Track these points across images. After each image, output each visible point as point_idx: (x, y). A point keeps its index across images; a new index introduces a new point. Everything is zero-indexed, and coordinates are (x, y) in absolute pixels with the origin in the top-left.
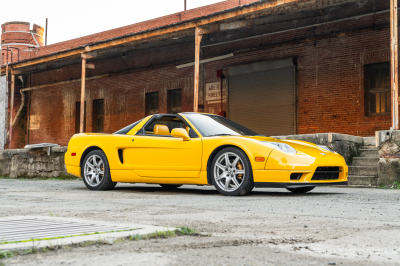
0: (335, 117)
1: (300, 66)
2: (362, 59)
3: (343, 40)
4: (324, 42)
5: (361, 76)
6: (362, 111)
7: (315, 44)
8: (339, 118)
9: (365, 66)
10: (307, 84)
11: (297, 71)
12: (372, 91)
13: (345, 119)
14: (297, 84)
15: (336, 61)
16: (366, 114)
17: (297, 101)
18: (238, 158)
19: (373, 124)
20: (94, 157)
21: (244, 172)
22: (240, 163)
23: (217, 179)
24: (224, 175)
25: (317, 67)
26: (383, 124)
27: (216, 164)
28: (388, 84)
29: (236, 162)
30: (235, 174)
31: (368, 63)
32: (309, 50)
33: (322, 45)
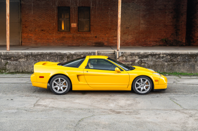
0: (43, 30)
1: (22, 2)
2: (57, 4)
5: (56, 12)
6: (57, 28)
8: (44, 31)
10: (27, 12)
11: (21, 5)
12: (60, 19)
13: (48, 32)
14: (21, 12)
15: (43, 3)
16: (58, 31)
17: (21, 21)
18: (147, 80)
19: (62, 35)
20: (59, 79)
21: (149, 85)
22: (147, 82)
23: (136, 88)
24: (140, 87)
25: (33, 4)
26: (67, 35)
27: (137, 83)
28: (68, 17)
29: (146, 82)
30: (145, 87)
31: (59, 6)
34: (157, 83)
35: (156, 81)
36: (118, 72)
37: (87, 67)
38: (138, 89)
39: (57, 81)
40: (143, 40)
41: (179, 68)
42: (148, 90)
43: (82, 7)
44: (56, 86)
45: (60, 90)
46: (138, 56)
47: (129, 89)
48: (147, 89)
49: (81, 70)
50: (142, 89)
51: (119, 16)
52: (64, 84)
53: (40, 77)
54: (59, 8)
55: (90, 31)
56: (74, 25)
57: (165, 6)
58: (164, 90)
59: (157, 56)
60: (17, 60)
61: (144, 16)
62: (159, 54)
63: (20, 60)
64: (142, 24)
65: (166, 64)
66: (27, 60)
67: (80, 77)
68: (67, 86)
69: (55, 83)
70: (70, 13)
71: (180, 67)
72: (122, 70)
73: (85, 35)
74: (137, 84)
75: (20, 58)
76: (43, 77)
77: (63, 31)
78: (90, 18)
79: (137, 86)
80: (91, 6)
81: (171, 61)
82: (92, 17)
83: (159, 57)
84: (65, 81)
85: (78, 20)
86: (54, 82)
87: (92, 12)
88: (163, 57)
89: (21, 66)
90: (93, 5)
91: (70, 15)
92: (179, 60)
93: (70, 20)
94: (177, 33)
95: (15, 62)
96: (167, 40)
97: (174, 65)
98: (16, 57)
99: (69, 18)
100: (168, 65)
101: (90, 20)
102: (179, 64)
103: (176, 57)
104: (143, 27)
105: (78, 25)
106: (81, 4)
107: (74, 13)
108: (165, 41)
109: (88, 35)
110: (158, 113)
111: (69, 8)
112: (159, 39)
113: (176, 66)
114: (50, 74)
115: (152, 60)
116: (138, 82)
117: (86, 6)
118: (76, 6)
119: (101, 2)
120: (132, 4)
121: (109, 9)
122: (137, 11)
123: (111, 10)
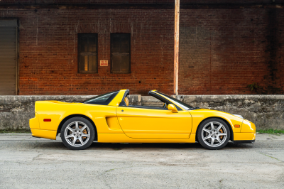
0: (53, 72)
1: (21, 27)
2: (76, 29)
3: (60, 11)
4: (44, 11)
5: (75, 41)
6: (76, 68)
7: (36, 11)
8: (56, 73)
9: (78, 34)
10: (28, 42)
11: (19, 31)
12: (82, 54)
13: (61, 74)
14: (18, 42)
15: (55, 27)
16: (78, 72)
17: (18, 56)
18: (221, 126)
19: (84, 79)
20: (77, 123)
21: (226, 134)
22: (222, 128)
23: (204, 139)
24: (209, 137)
25: (37, 29)
26: (92, 79)
27: (204, 129)
28: (95, 50)
29: (219, 128)
30: (218, 136)
31: (81, 32)
32: (30, 14)
33: (42, 12)
34: (238, 129)
35: (237, 126)
36: (174, 112)
37: (122, 104)
38: (207, 140)
39: (73, 126)
40: (217, 87)
41: (277, 123)
42: (224, 141)
43: (117, 33)
44: (72, 136)
45: (78, 142)
46: (208, 102)
47: (192, 140)
48: (221, 140)
49: (113, 108)
50: (213, 139)
51: (177, 39)
52: (84, 132)
53: (45, 120)
54: (79, 35)
55: (130, 72)
56: (104, 63)
57: (253, 31)
58: (250, 142)
59: (240, 103)
60: (9, 110)
61: (218, 48)
62: (243, 100)
63: (14, 110)
64: (215, 60)
65: (255, 115)
66: (26, 109)
67: (111, 120)
68: (89, 136)
69: (69, 131)
70: (97, 44)
71: (279, 121)
72: (181, 110)
73: (121, 79)
74: (205, 132)
75: (14, 107)
76: (49, 120)
77: (87, 73)
78: (130, 52)
79: (205, 136)
80: (132, 33)
81: (263, 110)
82: (134, 50)
83: (243, 105)
84: (86, 126)
85: (111, 55)
86: (68, 128)
87: (134, 42)
88: (249, 105)
89: (15, 119)
90: (134, 31)
91: (97, 48)
92: (277, 109)
93: (97, 56)
94: (272, 75)
95: (5, 114)
96: (256, 87)
97: (268, 117)
98: (7, 105)
99: (97, 52)
100: (258, 117)
101: (130, 55)
102: (275, 115)
103: (270, 104)
104: (216, 65)
105: (110, 63)
106: (116, 29)
107: (104, 44)
108: (254, 88)
109: (126, 79)
110: (239, 165)
111: (96, 35)
112: (244, 84)
113: (271, 118)
114: (59, 116)
115: (231, 109)
116: (207, 128)
117: (123, 32)
118: (107, 33)
119: (147, 26)
120: (198, 29)
121: (161, 36)
122: (207, 39)
123: (164, 38)
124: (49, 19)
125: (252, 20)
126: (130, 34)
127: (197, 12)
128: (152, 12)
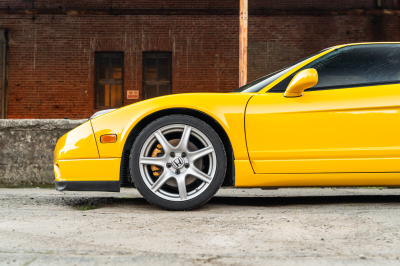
0: (57, 107)
1: (12, 42)
2: (93, 44)
3: (69, 20)
4: (46, 18)
5: (91, 63)
6: (91, 103)
7: (34, 19)
8: (62, 109)
9: (96, 52)
10: (21, 65)
11: (7, 47)
12: (101, 82)
13: (70, 111)
14: (7, 63)
15: (61, 43)
17: (6, 84)
25: (36, 46)
28: (119, 76)
31: (99, 49)
32: (25, 24)
33: (43, 21)
43: (153, 52)
54: (97, 54)
56: (133, 94)
70: (123, 68)
78: (170, 79)
80: (174, 51)
85: (144, 84)
87: (176, 65)
90: (177, 48)
91: (123, 72)
93: (123, 84)
99: (123, 79)
101: (171, 83)
105: (142, 95)
106: (150, 45)
107: (133, 66)
111: (122, 53)
117: (161, 49)
118: (138, 51)
119: (196, 41)
120: (270, 46)
121: (217, 55)
122: (283, 60)
123: (221, 58)
124: (53, 31)
125: (348, 33)
126: (171, 53)
127: (269, 21)
128: (204, 21)
